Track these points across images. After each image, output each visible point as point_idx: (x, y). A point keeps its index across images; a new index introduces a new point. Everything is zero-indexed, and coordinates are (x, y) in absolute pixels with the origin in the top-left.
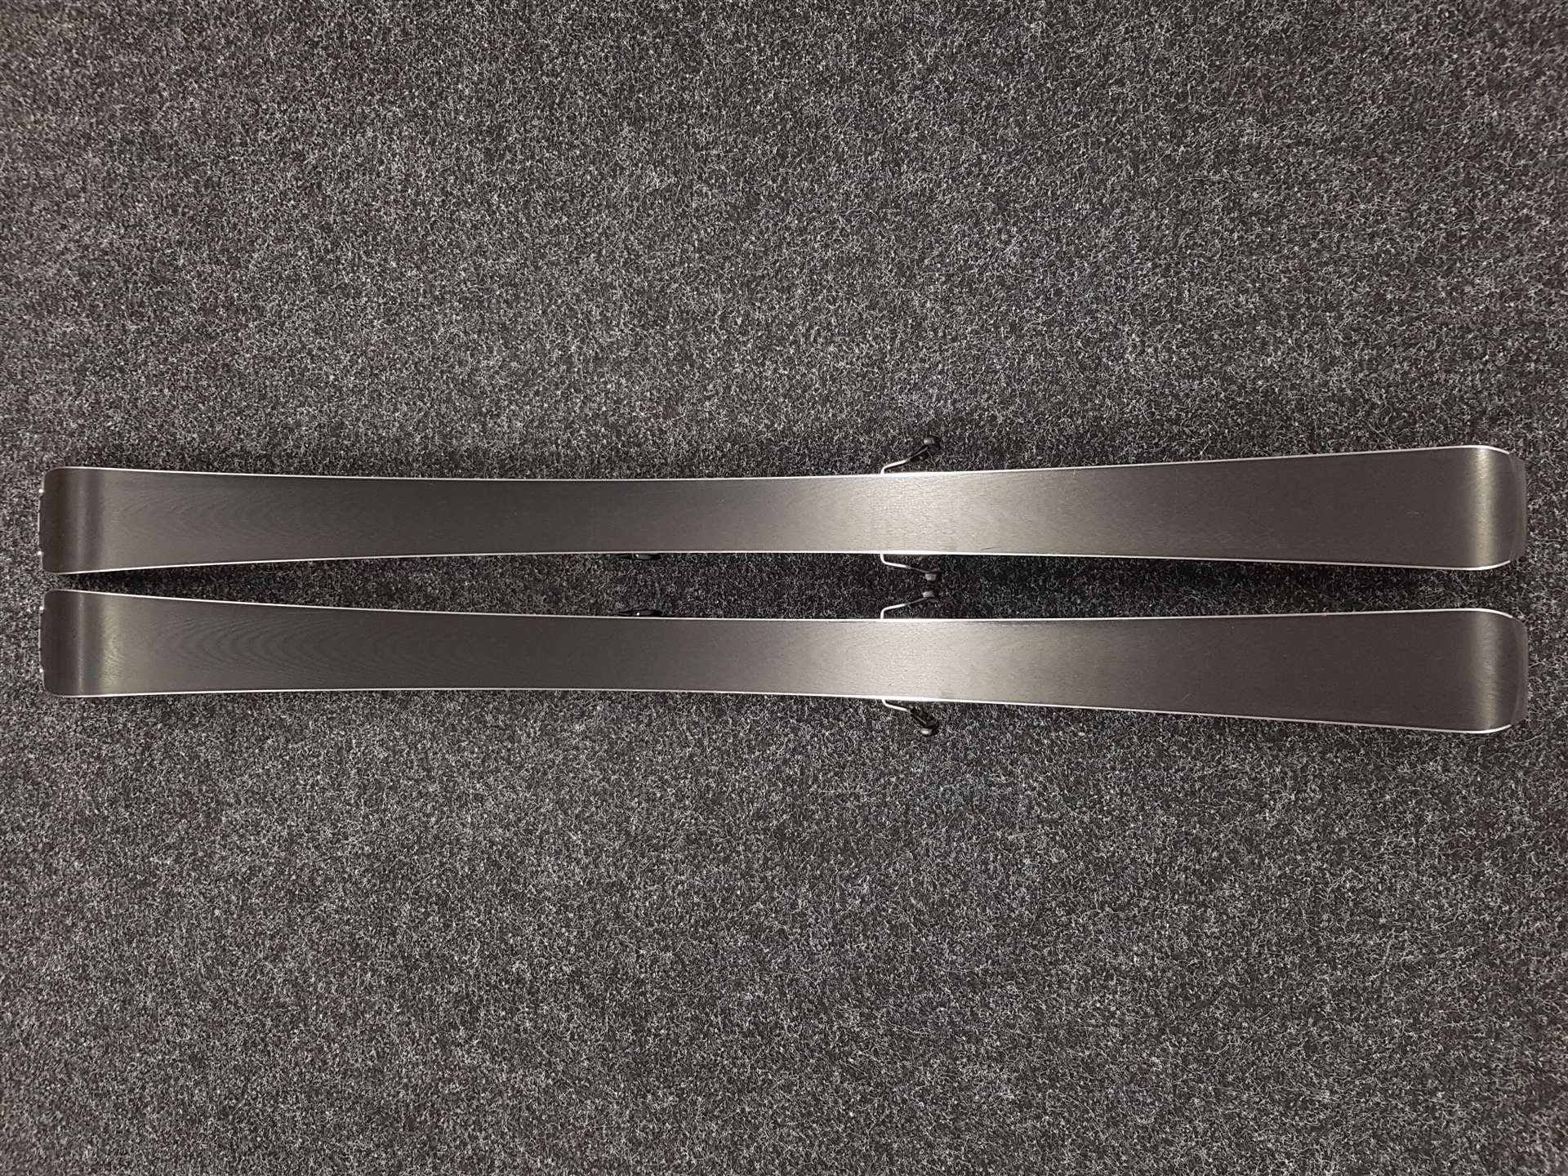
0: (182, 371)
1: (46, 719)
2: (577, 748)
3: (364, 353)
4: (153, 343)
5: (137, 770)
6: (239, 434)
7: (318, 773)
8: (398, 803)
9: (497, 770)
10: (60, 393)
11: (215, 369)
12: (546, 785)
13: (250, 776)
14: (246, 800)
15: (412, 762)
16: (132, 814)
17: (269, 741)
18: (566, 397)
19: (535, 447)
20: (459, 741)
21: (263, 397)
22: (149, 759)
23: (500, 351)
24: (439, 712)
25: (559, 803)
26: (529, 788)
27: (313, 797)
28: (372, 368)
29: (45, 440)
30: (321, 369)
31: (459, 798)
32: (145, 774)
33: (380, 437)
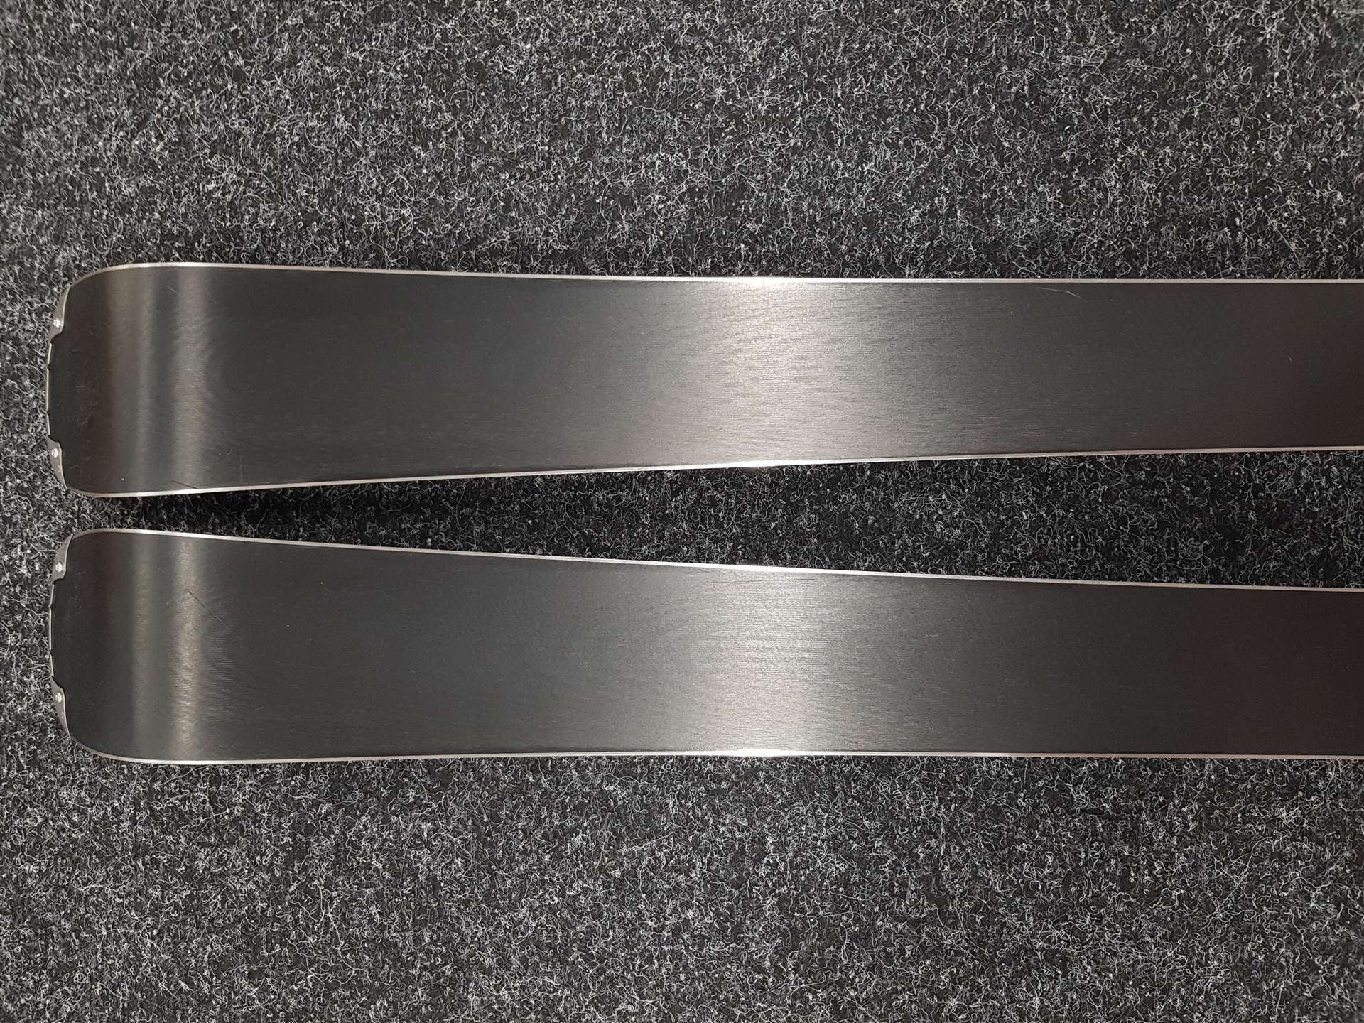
0: (374, 79)
1: (64, 793)
2: (1281, 857)
3: (794, 41)
4: (308, 22)
5: (275, 899)
6: (507, 208)
7: (688, 906)
8: (871, 969)
9: (1098, 901)
10: (97, 124)
11: (453, 74)
12: (1210, 932)
13: (532, 909)
14: (523, 960)
15: (904, 884)
16: (264, 990)
17: (578, 840)
18: (1254, 131)
19: (1183, 232)
20: (1011, 841)
21: (563, 132)
22: (303, 878)
23: (1103, 36)
24: (966, 781)
25: (1242, 969)
26: (1172, 937)
27: (676, 956)
28: (810, 72)
29: (62, 221)
30: (694, 74)
31: (1012, 960)
32: (294, 908)
33: (829, 215)
